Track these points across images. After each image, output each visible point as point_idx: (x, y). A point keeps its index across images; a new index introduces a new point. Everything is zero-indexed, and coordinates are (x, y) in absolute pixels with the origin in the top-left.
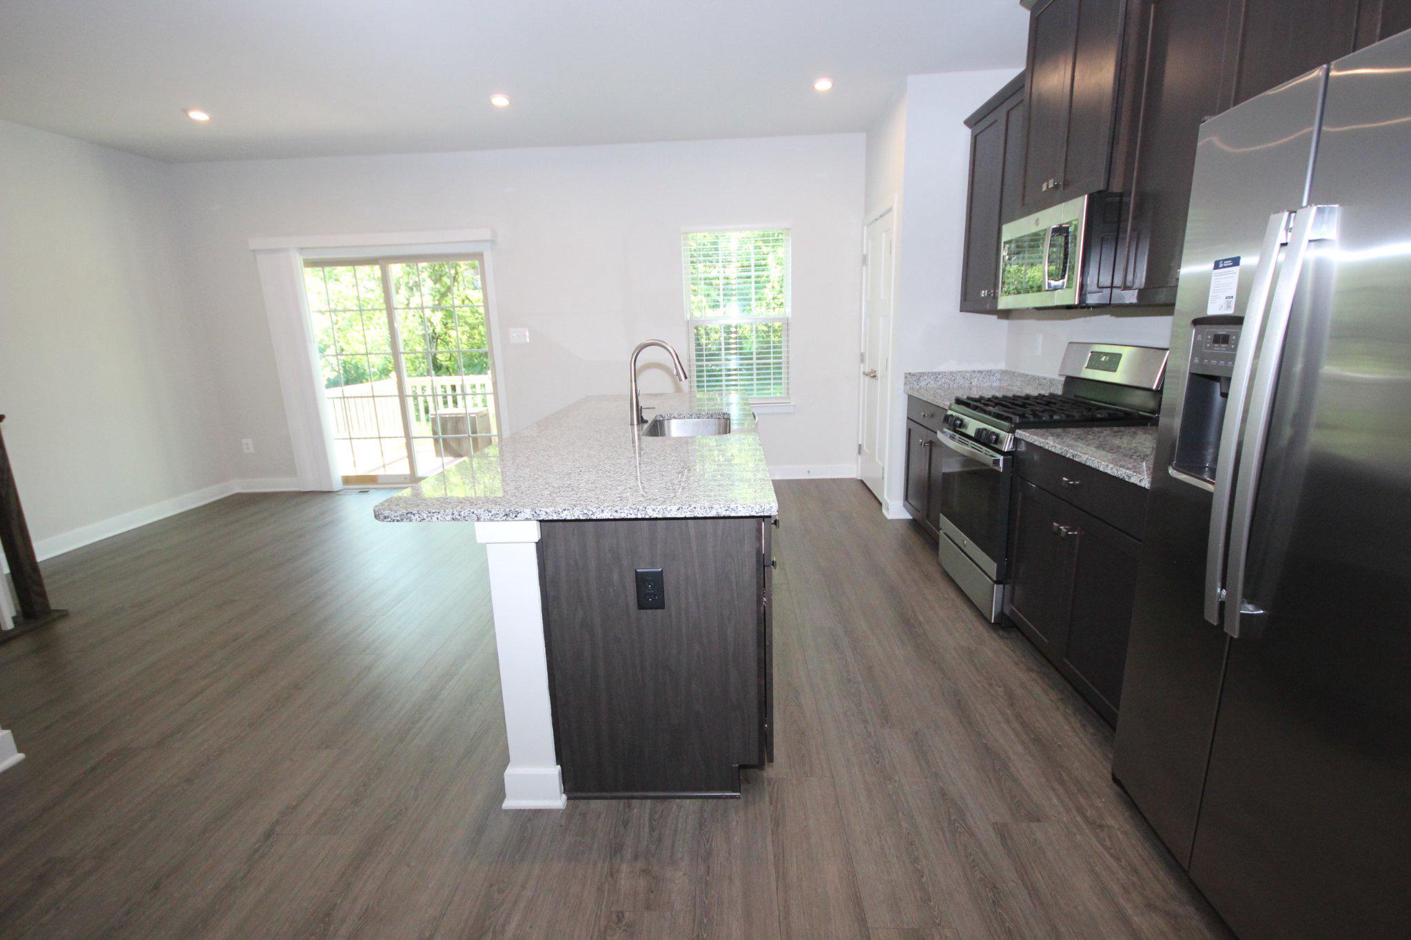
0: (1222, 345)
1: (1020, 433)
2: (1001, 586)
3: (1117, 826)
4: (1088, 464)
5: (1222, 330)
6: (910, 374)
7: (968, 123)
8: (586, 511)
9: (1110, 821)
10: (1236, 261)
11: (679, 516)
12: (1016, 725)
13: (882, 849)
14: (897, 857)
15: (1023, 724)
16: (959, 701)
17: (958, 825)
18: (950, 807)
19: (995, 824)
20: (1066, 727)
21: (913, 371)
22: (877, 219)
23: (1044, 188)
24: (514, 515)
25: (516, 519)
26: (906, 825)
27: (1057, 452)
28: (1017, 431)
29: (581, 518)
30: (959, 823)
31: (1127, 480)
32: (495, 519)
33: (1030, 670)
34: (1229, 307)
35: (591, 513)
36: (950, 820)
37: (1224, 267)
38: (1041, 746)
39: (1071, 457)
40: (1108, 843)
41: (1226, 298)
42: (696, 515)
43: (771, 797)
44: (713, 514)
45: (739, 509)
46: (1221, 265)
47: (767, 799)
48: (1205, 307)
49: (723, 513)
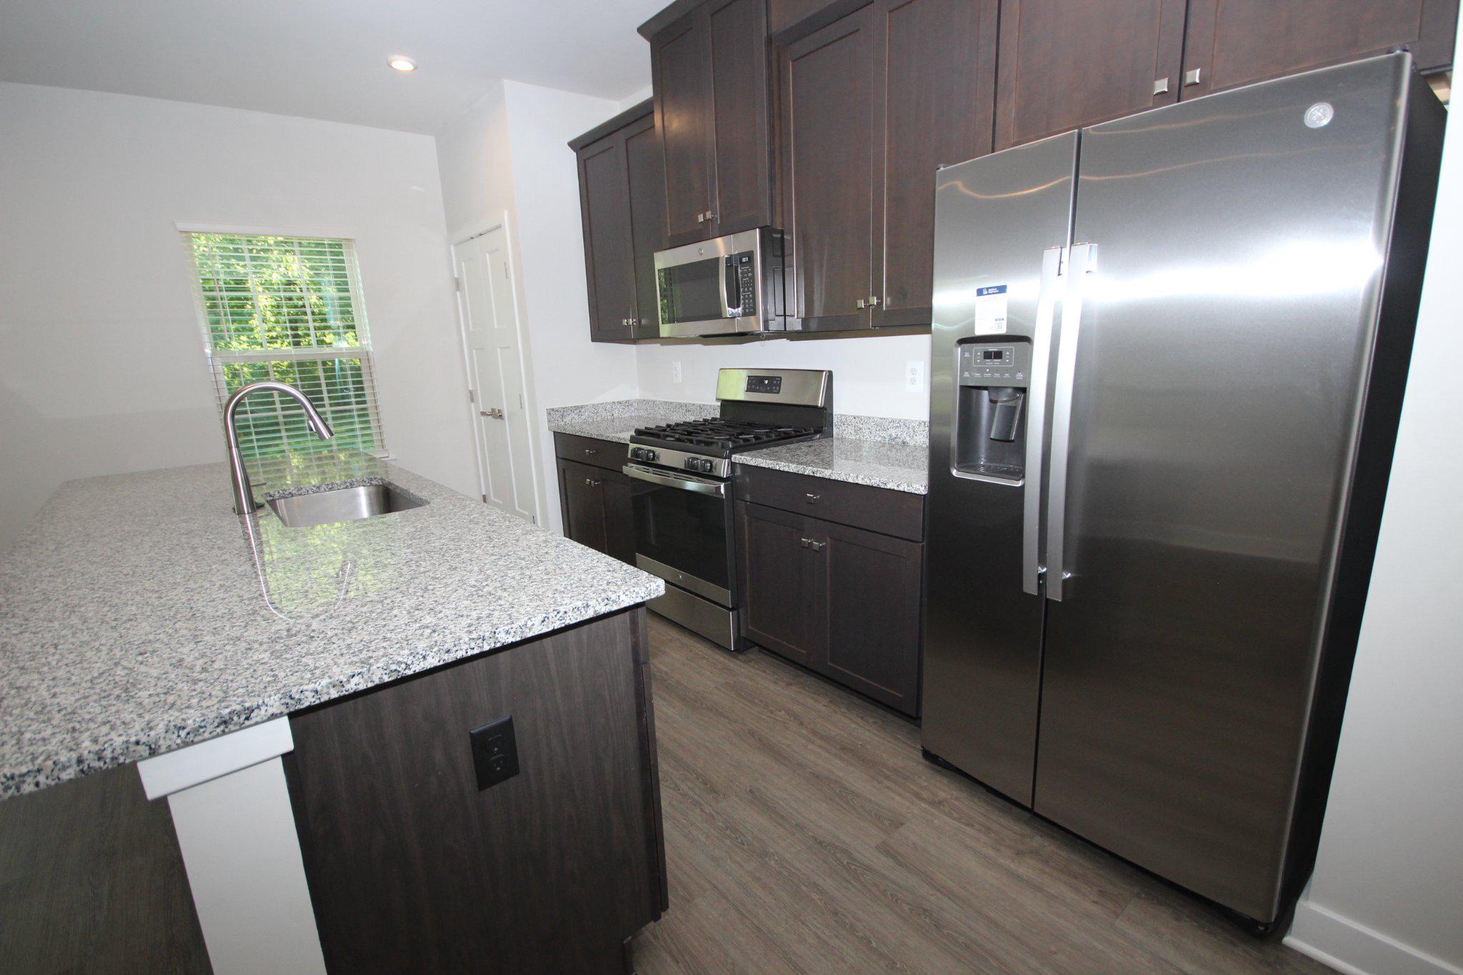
0: (995, 360)
1: (737, 458)
2: (736, 612)
3: (949, 796)
4: (833, 478)
5: (993, 348)
6: (553, 410)
7: (572, 145)
8: (393, 667)
9: (943, 795)
10: (1002, 289)
11: (545, 630)
12: (819, 742)
13: (819, 938)
14: (836, 937)
15: (822, 738)
16: (760, 740)
17: (854, 867)
18: (835, 853)
19: (877, 847)
20: (853, 726)
21: (556, 407)
22: (472, 238)
23: (701, 218)
24: (243, 717)
25: (247, 723)
26: (817, 897)
27: (791, 471)
28: (734, 456)
29: (386, 679)
30: (855, 865)
31: (882, 487)
32: (196, 739)
33: (789, 684)
34: (1000, 327)
35: (403, 666)
36: (844, 866)
37: (988, 294)
38: (850, 752)
39: (811, 474)
40: (955, 815)
41: (996, 320)
42: (568, 622)
43: (672, 955)
44: (590, 614)
45: (621, 599)
46: (985, 292)
47: (669, 959)
48: (973, 329)
49: (603, 609)
